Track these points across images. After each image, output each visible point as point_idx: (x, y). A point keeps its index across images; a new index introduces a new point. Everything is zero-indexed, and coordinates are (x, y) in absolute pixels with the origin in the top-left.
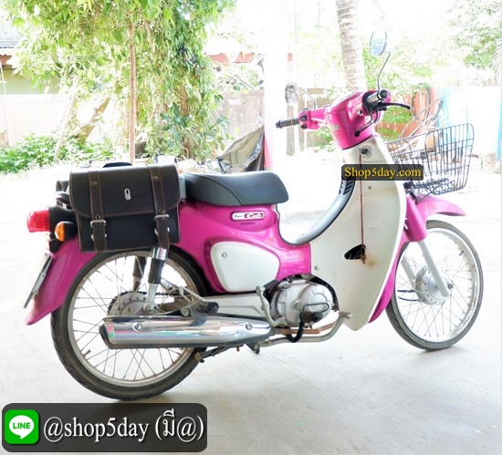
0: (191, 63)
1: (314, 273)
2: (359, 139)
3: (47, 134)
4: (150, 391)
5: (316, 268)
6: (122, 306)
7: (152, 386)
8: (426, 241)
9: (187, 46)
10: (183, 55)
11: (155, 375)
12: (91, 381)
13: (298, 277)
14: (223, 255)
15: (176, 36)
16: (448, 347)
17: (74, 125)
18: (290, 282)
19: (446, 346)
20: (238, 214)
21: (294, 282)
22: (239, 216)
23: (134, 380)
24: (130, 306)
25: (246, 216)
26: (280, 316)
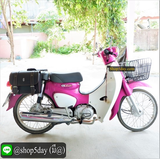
0: (116, 23)
1: (89, 103)
2: (108, 62)
3: (79, 43)
4: (39, 132)
5: (90, 102)
6: (32, 108)
7: (40, 131)
8: (131, 96)
9: (115, 18)
10: (113, 21)
11: (42, 128)
12: (23, 127)
13: (86, 104)
14: (56, 97)
15: (111, 15)
16: (141, 131)
17: (86, 41)
18: (81, 106)
19: (139, 130)
20: (63, 85)
21: (82, 106)
22: (64, 86)
23: (36, 129)
24: (34, 108)
25: (66, 86)
26: (76, 116)
